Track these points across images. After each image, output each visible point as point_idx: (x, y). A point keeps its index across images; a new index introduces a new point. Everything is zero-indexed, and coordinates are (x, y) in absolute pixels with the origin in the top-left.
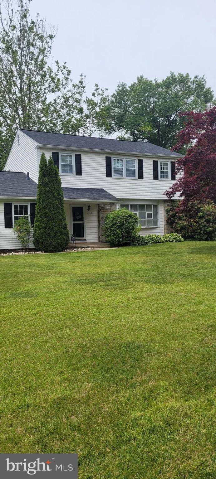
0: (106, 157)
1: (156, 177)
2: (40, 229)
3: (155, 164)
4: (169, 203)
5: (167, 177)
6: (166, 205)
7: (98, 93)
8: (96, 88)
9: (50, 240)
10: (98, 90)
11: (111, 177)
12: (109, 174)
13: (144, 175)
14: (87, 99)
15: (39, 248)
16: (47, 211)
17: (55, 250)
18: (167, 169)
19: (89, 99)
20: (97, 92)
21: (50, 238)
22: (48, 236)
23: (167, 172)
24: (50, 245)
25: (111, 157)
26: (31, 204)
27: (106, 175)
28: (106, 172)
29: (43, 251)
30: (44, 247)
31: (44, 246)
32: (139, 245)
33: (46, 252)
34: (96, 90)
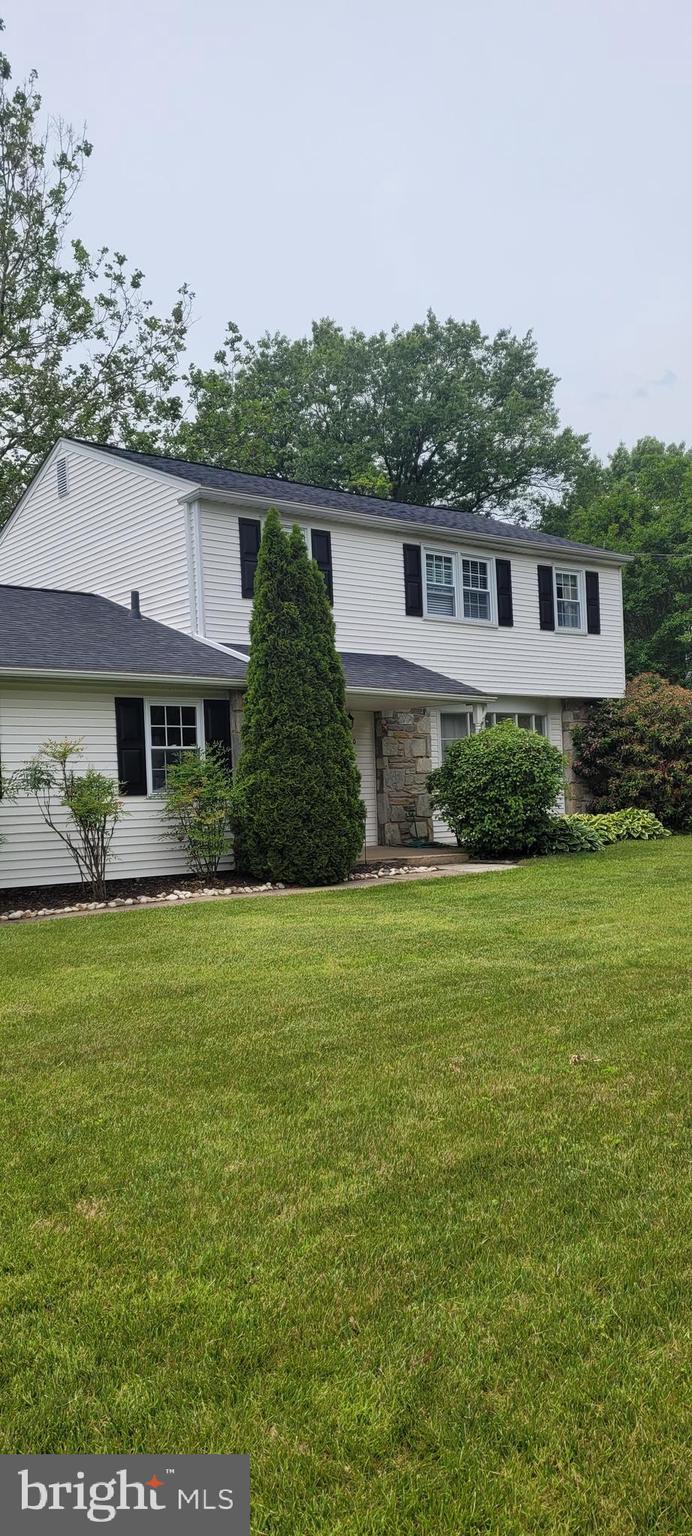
0: (406, 548)
1: (547, 624)
2: (274, 797)
3: (544, 574)
4: (580, 709)
5: (575, 623)
6: (570, 717)
7: (237, 353)
8: (231, 335)
9: (310, 838)
10: (237, 345)
11: (421, 615)
12: (414, 608)
13: (514, 613)
14: (195, 371)
15: (268, 871)
16: (299, 729)
17: (327, 878)
18: (575, 595)
19: (199, 372)
20: (234, 350)
21: (312, 830)
22: (304, 821)
23: (575, 606)
24: (313, 856)
25: (419, 547)
26: (208, 704)
27: (404, 607)
28: (406, 598)
29: (279, 881)
30: (287, 868)
31: (286, 863)
32: (571, 851)
33: (289, 884)
34: (232, 342)
